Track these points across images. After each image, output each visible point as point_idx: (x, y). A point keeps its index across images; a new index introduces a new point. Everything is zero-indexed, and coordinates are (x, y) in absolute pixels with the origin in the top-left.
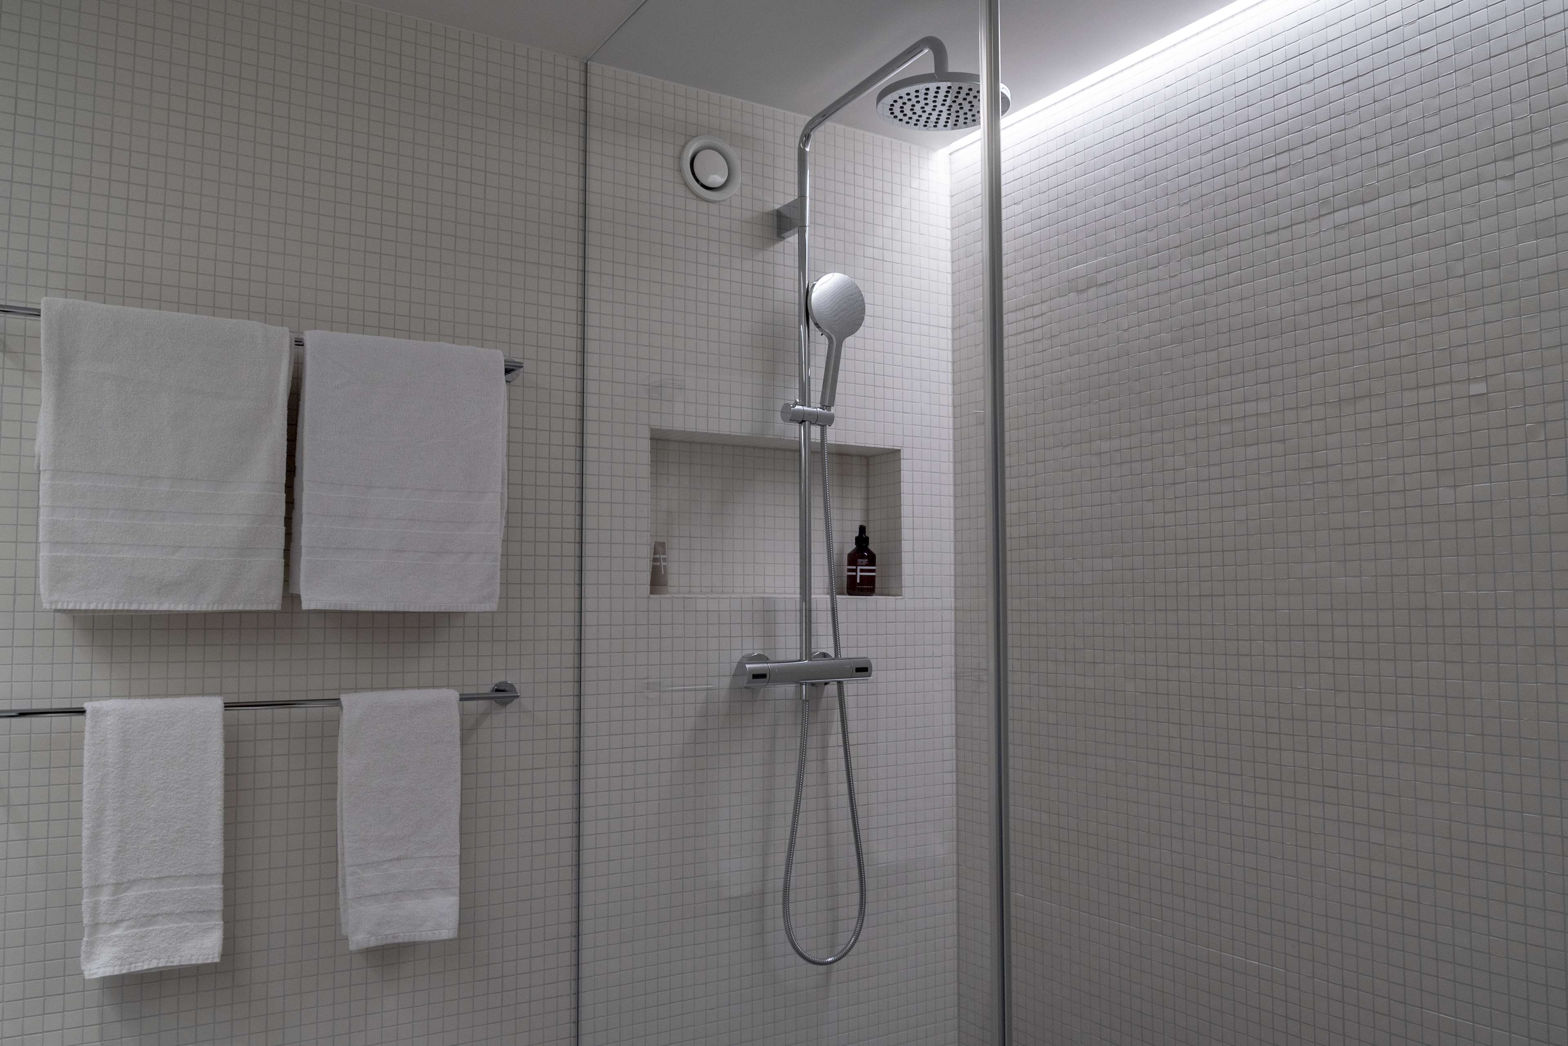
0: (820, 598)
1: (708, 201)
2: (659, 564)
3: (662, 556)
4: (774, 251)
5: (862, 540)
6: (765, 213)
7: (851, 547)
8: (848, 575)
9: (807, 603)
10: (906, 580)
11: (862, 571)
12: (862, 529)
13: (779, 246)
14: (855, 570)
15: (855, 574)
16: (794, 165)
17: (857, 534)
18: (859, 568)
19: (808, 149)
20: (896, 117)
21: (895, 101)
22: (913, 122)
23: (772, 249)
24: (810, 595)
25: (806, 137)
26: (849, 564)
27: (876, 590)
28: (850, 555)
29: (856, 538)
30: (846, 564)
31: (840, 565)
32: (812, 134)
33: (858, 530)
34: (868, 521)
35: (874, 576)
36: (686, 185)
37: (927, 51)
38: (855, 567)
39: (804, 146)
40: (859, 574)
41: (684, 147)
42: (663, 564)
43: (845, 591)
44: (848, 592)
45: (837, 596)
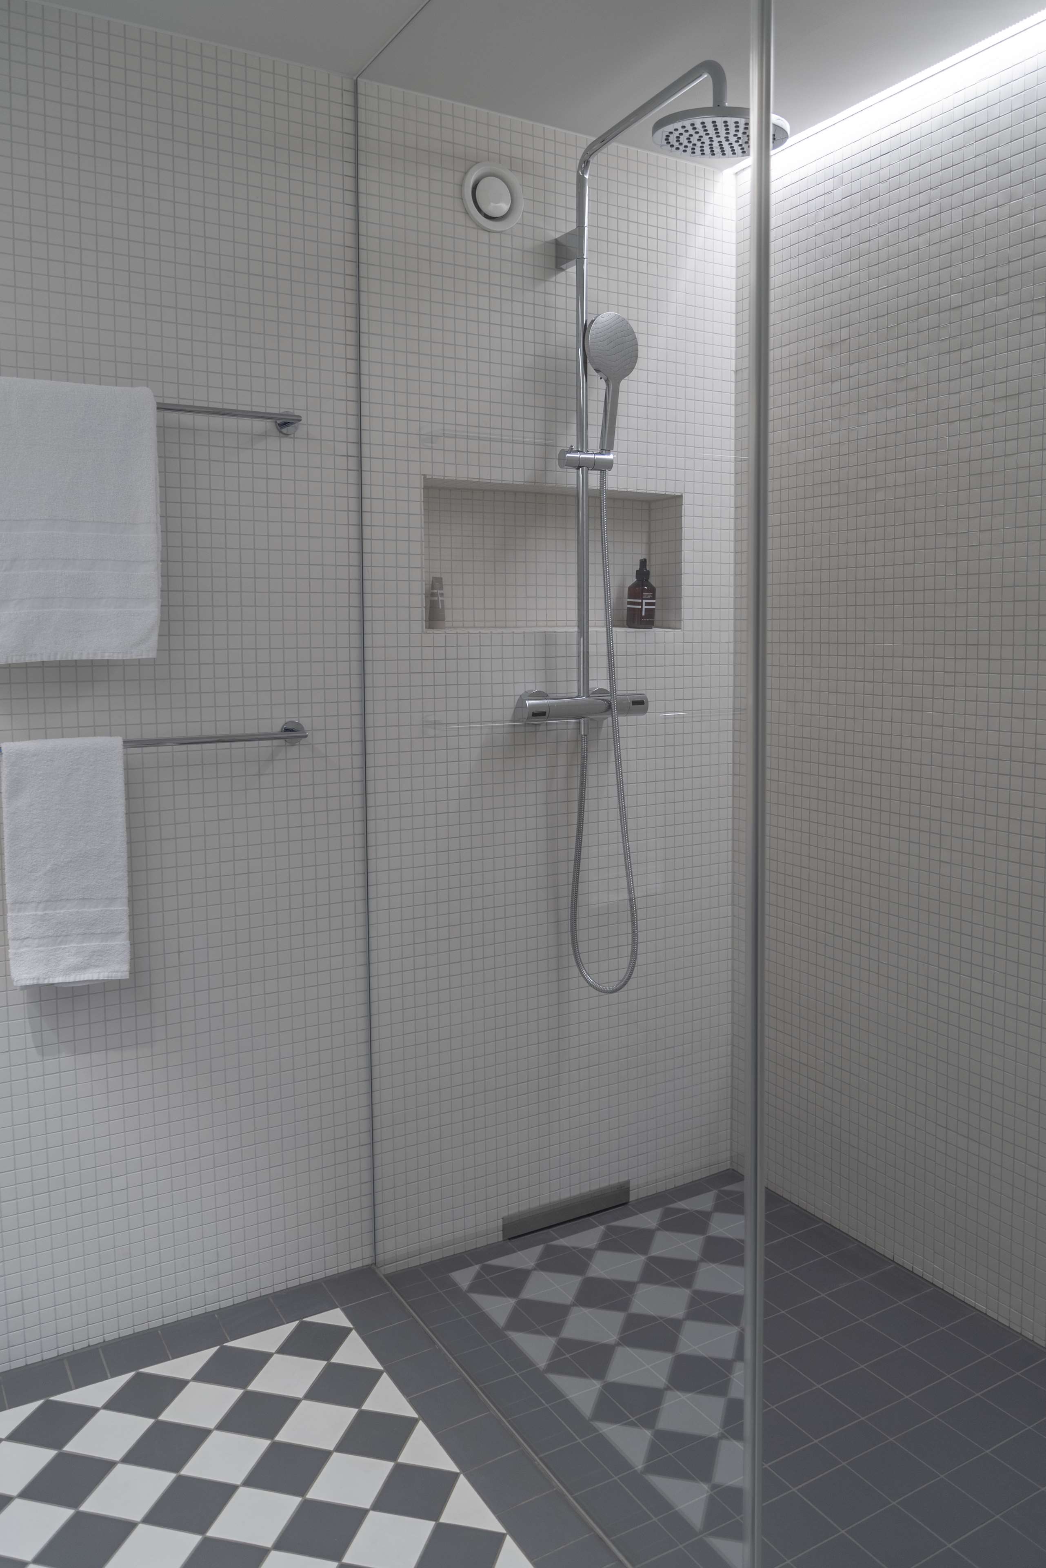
0: (597, 631)
1: (489, 231)
2: (436, 598)
3: (440, 592)
4: (556, 282)
5: (643, 574)
6: (547, 242)
7: (632, 580)
8: (628, 608)
9: (585, 638)
10: (686, 614)
11: (647, 604)
12: (643, 563)
13: (561, 276)
14: (641, 604)
15: (640, 607)
16: (573, 190)
17: (638, 568)
18: (644, 601)
19: (587, 177)
20: (672, 146)
21: (671, 133)
22: (689, 150)
23: (553, 279)
24: (588, 629)
25: (585, 163)
26: (630, 597)
27: (656, 623)
28: (630, 588)
29: (637, 571)
30: (627, 597)
31: (619, 598)
32: (591, 160)
33: (639, 563)
34: (649, 554)
35: (654, 609)
36: (467, 213)
37: (706, 76)
38: (640, 601)
39: (583, 173)
40: (644, 607)
41: (466, 173)
42: (440, 598)
43: (625, 623)
44: (627, 624)
45: (614, 629)
